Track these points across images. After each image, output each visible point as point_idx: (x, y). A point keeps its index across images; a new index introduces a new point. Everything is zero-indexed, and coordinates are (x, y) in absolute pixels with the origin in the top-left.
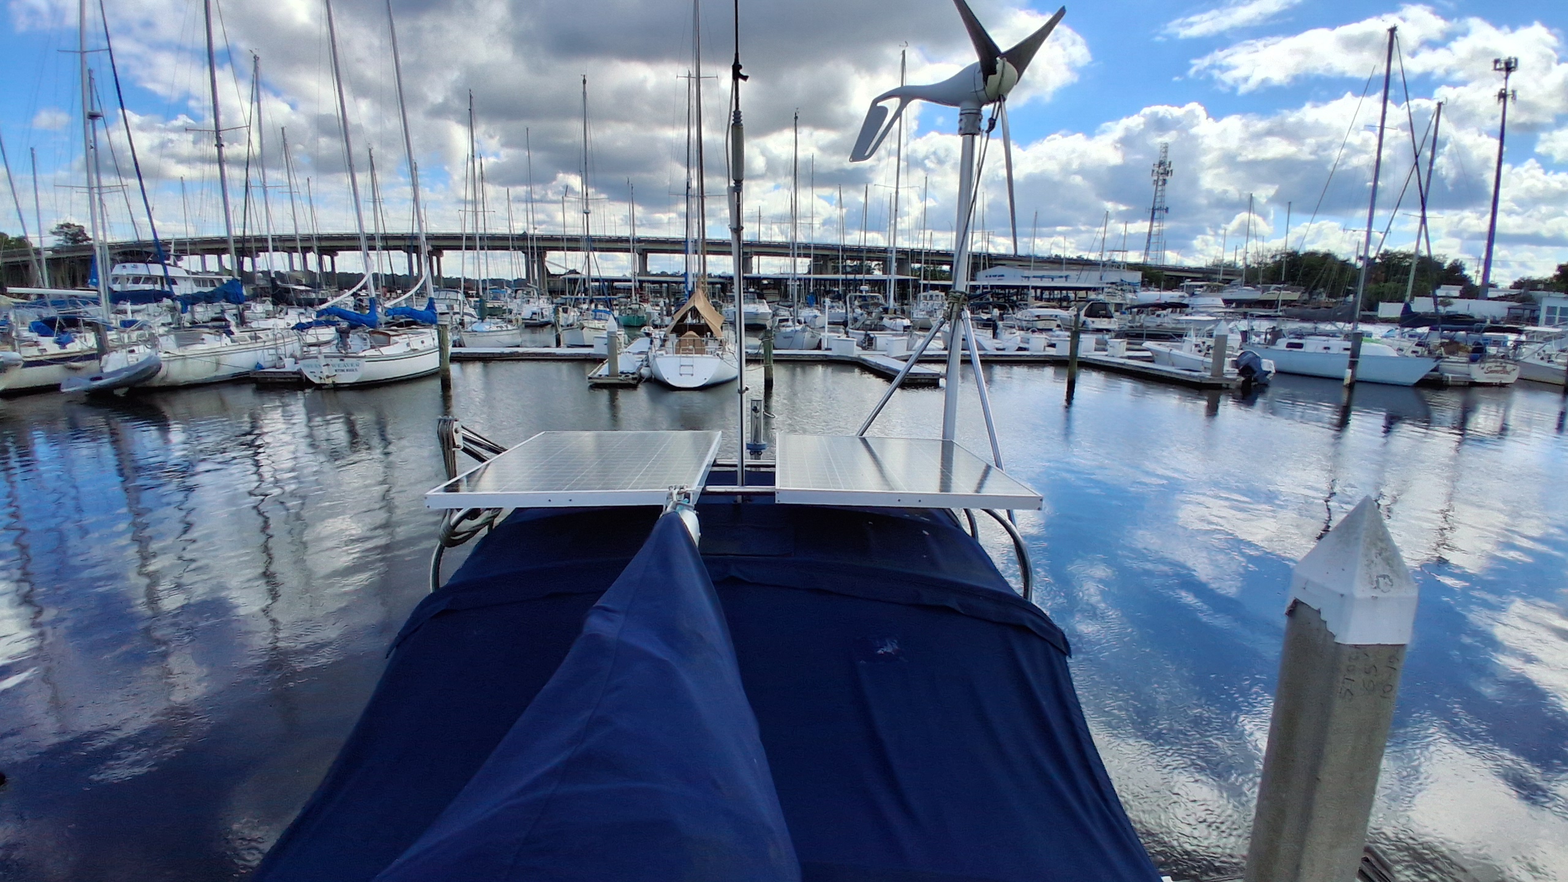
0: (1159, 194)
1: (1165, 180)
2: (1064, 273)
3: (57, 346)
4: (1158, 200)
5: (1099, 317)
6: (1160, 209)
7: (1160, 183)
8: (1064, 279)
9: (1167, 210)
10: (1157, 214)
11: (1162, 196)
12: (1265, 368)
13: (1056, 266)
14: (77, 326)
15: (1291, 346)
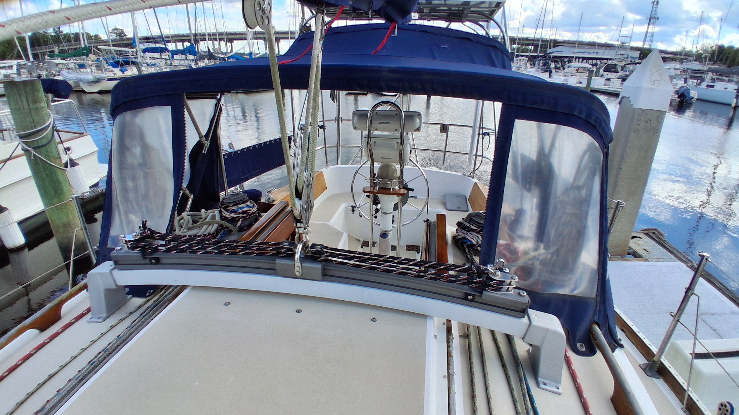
0: (654, 9)
2: (596, 51)
3: (121, 72)
4: (654, 13)
5: (611, 72)
6: (654, 18)
7: (655, 3)
8: (596, 54)
9: (658, 19)
10: (652, 21)
11: (656, 11)
12: (692, 95)
13: (592, 47)
14: (129, 64)
15: (708, 86)
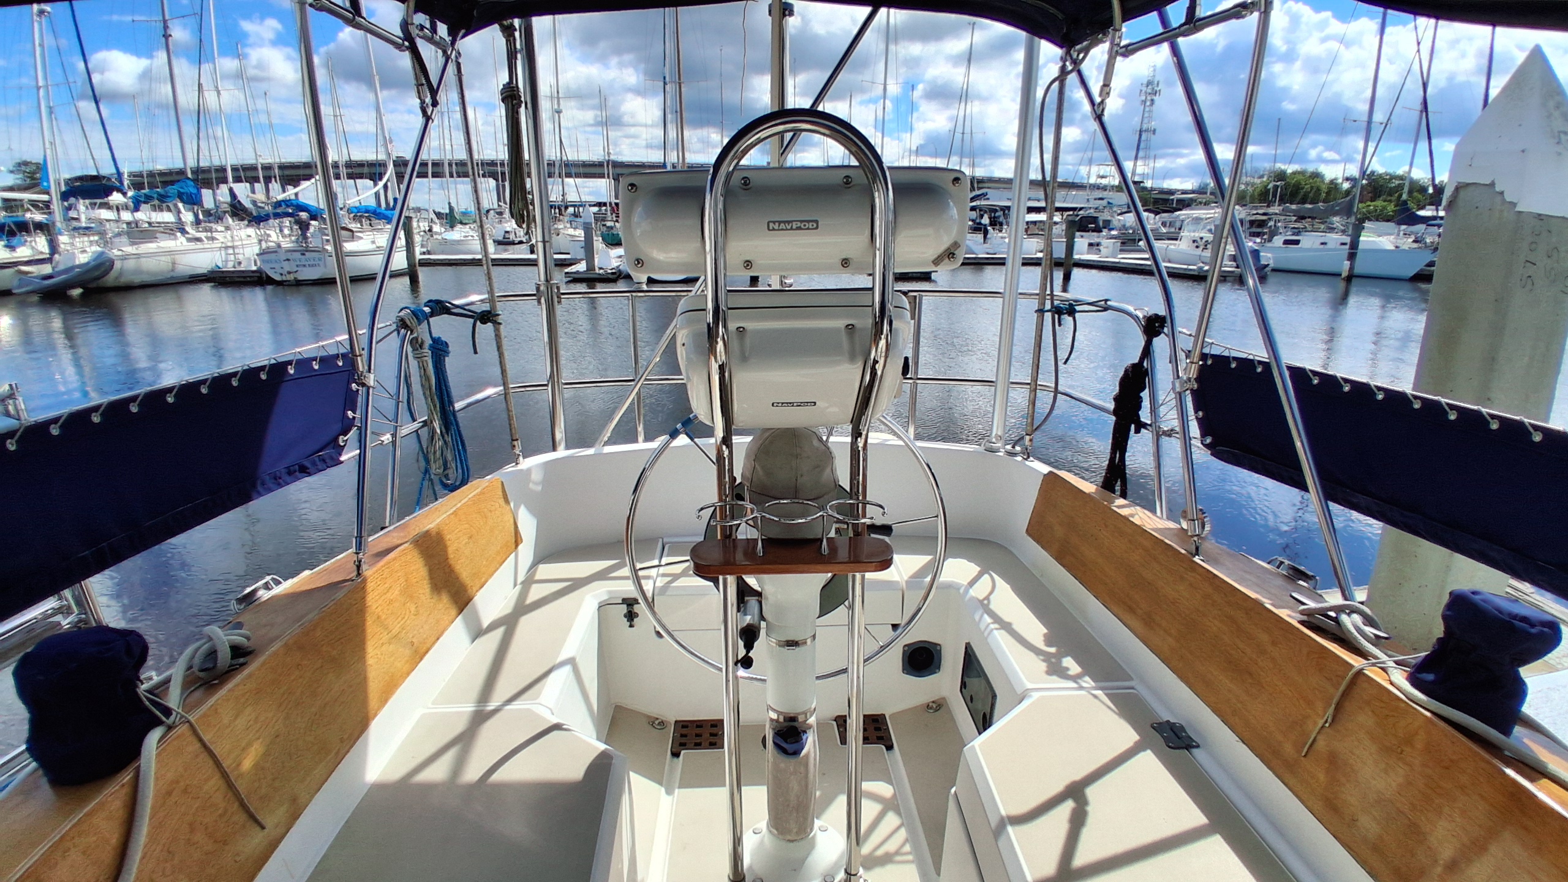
0: (1146, 115)
1: (1152, 100)
3: (6, 250)
4: (1146, 121)
5: (1088, 231)
6: (1147, 131)
7: (1148, 103)
12: (1263, 262)
13: (1042, 188)
14: (28, 231)
15: (1286, 242)
